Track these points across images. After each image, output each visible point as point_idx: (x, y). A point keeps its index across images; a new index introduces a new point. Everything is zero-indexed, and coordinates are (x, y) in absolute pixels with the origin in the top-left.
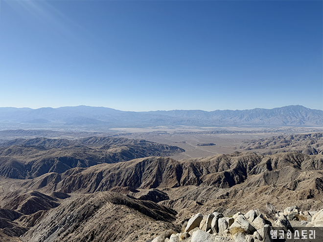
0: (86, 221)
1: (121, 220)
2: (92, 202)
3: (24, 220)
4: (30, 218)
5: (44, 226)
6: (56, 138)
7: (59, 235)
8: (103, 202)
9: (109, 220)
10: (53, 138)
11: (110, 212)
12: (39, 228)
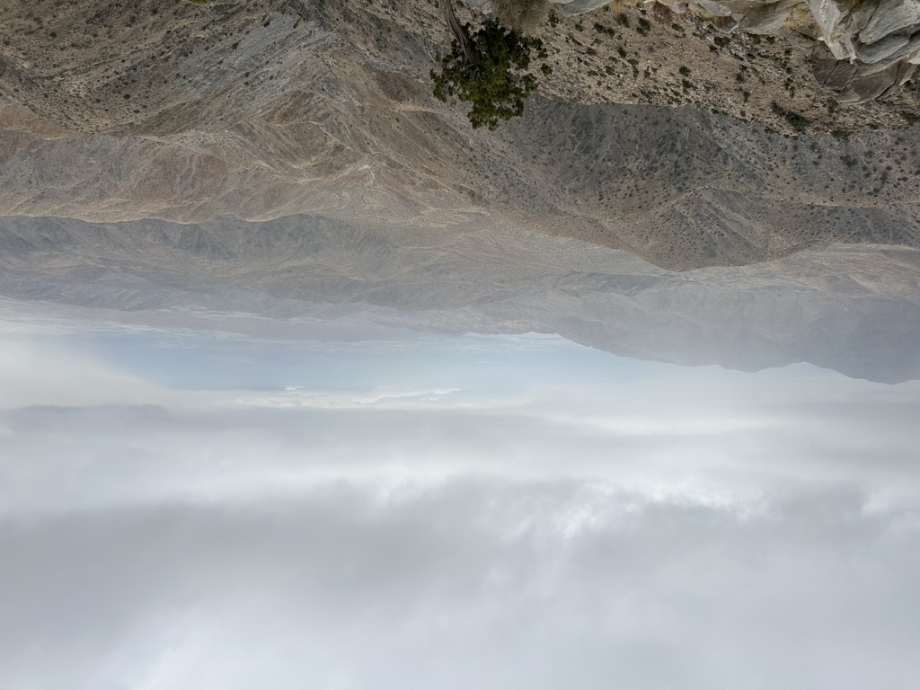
0: (153, 57)
1: (35, 26)
2: (137, 112)
3: (320, 114)
4: (305, 113)
5: (274, 82)
6: (238, 315)
7: (235, 46)
8: (98, 101)
9: (78, 36)
10: (248, 314)
11: (73, 64)
12: (284, 82)
